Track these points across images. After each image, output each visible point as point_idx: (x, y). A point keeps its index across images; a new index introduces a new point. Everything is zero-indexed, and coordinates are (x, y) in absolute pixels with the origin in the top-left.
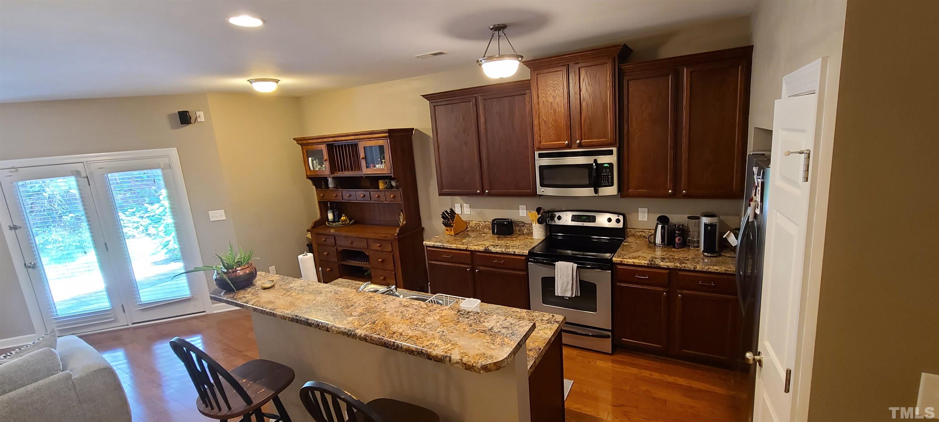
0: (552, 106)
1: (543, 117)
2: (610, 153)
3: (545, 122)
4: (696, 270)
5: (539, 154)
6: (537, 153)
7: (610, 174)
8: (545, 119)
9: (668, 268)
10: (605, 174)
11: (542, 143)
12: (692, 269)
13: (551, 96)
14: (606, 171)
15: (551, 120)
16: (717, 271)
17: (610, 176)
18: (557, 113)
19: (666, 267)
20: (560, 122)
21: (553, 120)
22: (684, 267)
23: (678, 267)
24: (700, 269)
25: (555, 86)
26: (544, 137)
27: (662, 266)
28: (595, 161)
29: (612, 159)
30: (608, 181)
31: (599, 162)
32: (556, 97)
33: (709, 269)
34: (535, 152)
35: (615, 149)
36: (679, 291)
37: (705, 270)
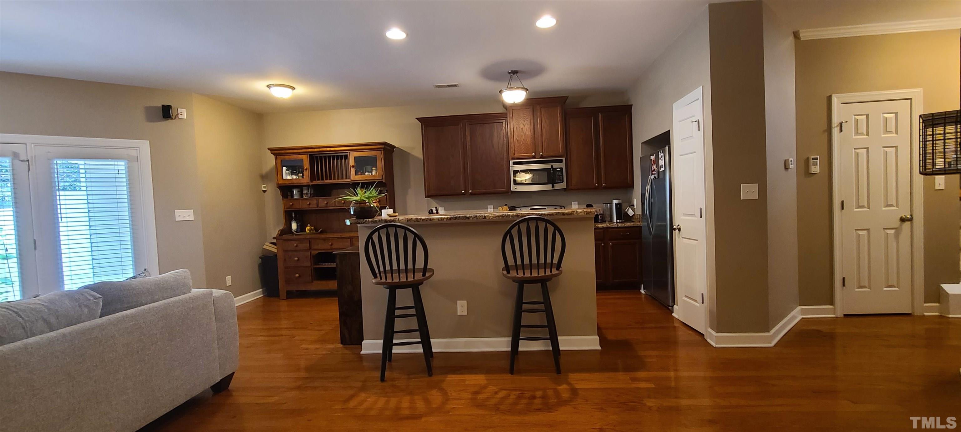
0: (522, 130)
1: (516, 137)
2: (561, 161)
3: (518, 140)
4: (618, 226)
5: (513, 162)
6: (511, 162)
7: (561, 175)
8: (518, 139)
9: (603, 228)
10: (558, 175)
11: (515, 155)
12: (616, 226)
13: (522, 124)
14: (559, 173)
15: (522, 140)
16: (629, 226)
17: (561, 176)
18: (526, 135)
19: (602, 227)
20: (528, 142)
21: (523, 140)
22: (612, 226)
23: (608, 226)
24: (620, 226)
25: (525, 118)
26: (517, 151)
27: (600, 227)
28: (552, 166)
29: (563, 165)
30: (560, 179)
31: (554, 167)
32: (525, 125)
33: (625, 225)
34: (510, 161)
35: (564, 159)
36: (610, 242)
37: (623, 226)
